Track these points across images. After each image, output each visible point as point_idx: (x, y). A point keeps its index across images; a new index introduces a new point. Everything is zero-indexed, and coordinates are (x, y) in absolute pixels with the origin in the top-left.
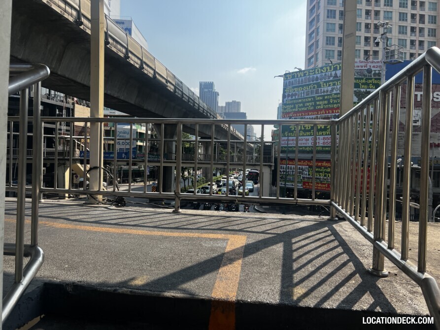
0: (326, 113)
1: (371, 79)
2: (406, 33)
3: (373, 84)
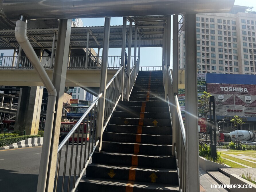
0: (181, 96)
1: (201, 81)
2: (223, 64)
3: (202, 84)
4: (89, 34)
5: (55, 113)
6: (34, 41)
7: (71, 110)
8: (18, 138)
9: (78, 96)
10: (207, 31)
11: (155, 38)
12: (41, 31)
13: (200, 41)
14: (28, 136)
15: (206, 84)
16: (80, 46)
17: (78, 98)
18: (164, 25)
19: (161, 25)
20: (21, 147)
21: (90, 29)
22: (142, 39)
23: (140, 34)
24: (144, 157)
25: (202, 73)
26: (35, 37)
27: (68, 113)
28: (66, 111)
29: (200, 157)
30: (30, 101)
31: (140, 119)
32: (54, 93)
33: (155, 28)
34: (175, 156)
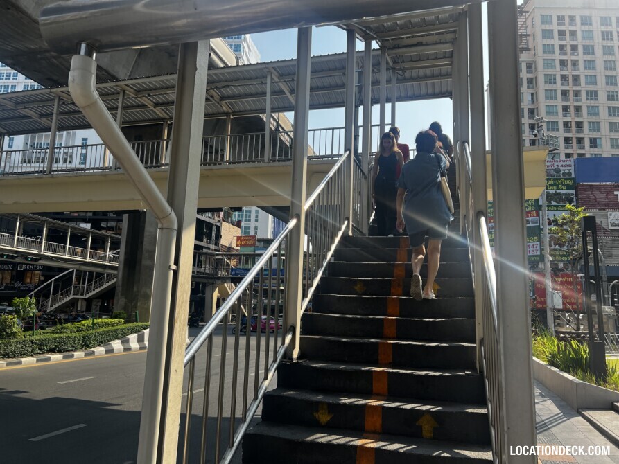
1: (560, 179)
3: (564, 185)
4: (272, 79)
5: (174, 270)
6: (149, 105)
7: (240, 262)
8: (122, 330)
9: (256, 228)
10: (574, 48)
11: (433, 77)
12: (161, 81)
13: (555, 75)
14: (145, 324)
15: (575, 187)
16: (253, 109)
17: (256, 233)
18: (454, 41)
19: (446, 42)
20: (130, 349)
21: (274, 68)
22: (398, 81)
23: (394, 69)
24: (403, 373)
25: (563, 157)
26: (149, 95)
27: (232, 269)
28: (228, 265)
29: (561, 373)
30: (145, 243)
31: (394, 281)
32: (171, 222)
33: (430, 50)
34: (482, 371)
